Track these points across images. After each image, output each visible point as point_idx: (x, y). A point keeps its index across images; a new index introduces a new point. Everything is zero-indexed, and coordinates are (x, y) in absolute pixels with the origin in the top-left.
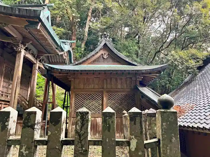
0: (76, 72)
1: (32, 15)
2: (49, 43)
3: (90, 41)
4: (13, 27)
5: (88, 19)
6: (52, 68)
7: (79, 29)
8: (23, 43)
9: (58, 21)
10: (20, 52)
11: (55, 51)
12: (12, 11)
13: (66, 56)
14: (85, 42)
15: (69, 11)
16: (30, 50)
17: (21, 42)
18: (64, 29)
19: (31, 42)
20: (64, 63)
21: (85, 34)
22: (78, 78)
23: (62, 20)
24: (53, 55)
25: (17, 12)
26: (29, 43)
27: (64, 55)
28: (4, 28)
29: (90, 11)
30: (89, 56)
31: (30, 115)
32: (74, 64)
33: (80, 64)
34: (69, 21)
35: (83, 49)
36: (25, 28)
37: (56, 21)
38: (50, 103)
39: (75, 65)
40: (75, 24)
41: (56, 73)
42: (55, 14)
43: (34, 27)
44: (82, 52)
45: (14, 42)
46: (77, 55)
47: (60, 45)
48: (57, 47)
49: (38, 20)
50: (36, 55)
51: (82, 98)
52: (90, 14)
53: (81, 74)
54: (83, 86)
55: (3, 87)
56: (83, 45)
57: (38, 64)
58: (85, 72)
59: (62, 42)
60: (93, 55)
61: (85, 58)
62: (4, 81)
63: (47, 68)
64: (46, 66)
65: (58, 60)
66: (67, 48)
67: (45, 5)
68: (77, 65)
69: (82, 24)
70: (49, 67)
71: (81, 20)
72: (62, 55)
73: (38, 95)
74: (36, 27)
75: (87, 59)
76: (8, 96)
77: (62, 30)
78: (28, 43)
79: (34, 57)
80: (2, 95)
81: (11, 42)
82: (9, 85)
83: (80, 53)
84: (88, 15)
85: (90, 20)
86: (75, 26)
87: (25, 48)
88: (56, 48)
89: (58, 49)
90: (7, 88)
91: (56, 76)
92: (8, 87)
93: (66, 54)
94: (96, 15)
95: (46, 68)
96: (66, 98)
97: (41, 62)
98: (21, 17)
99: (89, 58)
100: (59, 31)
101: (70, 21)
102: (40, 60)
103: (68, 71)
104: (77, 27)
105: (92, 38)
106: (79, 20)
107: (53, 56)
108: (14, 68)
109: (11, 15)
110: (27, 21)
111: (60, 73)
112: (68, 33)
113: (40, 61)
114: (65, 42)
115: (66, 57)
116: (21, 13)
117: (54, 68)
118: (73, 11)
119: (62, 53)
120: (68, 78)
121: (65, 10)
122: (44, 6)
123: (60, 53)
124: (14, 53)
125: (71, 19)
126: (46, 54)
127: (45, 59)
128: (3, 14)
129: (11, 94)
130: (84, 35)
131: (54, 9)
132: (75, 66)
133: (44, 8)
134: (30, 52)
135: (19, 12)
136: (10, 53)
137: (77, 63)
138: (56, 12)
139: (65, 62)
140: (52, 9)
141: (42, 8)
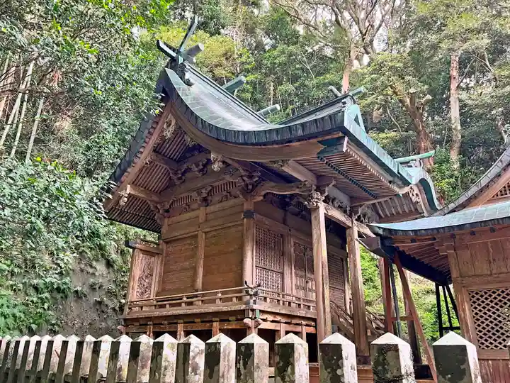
0: (456, 232)
1: (328, 127)
2: (372, 175)
3: (472, 140)
4: (297, 161)
5: (453, 86)
6: (390, 230)
7: (433, 119)
8: (319, 189)
9: (376, 117)
10: (317, 208)
11: (389, 188)
12: (291, 134)
13: (417, 195)
14: (457, 145)
15: (400, 87)
16: (334, 200)
17: (314, 187)
18: (395, 131)
19: (333, 183)
20: (415, 213)
21: (453, 126)
22: (467, 247)
23: (385, 111)
24: (386, 199)
25: (300, 132)
26: (331, 186)
27: (411, 195)
28: (283, 168)
29: (455, 64)
30: (484, 180)
31: (385, 353)
32: (446, 212)
33: (463, 206)
34: (404, 108)
35: (456, 166)
36: (318, 158)
37: (371, 119)
38: (403, 319)
39: (448, 213)
40: (421, 111)
41: (403, 242)
42: (369, 105)
43: (336, 149)
44: (456, 172)
45: (303, 192)
46: (444, 185)
47: (399, 173)
48: (391, 179)
49: (341, 134)
50: (348, 209)
51: (491, 301)
52: (454, 73)
53: (473, 233)
54: (485, 266)
55: (297, 287)
56: (454, 156)
57: (356, 228)
58: (483, 228)
59: (401, 163)
60: (499, 176)
61: (474, 190)
62: (297, 275)
63: (381, 232)
64: (377, 229)
65: (399, 209)
66: (415, 174)
67: (346, 96)
68: (455, 211)
69: (439, 103)
70: (384, 229)
71: (434, 96)
72: (406, 195)
73: (368, 299)
74: (340, 150)
75: (481, 190)
76: (309, 307)
77: (392, 134)
78: (328, 185)
79: (345, 212)
80: (299, 305)
81: (297, 191)
82: (307, 282)
83: (451, 177)
84: (450, 77)
85: (458, 87)
86: (422, 114)
87: (324, 198)
88: (390, 182)
89: (394, 183)
90: (305, 289)
91: (406, 249)
92: (306, 286)
93: (416, 191)
94: (472, 67)
95: (376, 234)
96: (443, 304)
97: (362, 222)
98: (309, 139)
99: (487, 186)
100: (384, 141)
101: (407, 107)
102: (359, 217)
103: (435, 231)
104: (426, 115)
105: (475, 129)
106: (429, 97)
107: (385, 201)
108: (311, 244)
109: (290, 142)
110: (319, 142)
111: (413, 241)
112: (408, 137)
113: (358, 219)
114: (409, 162)
115: (418, 198)
116: (307, 132)
117: (396, 231)
118: (408, 83)
119: (406, 189)
120: (438, 250)
121: (389, 88)
122: (344, 98)
123: (401, 192)
124: (304, 213)
125: (408, 101)
126: (368, 200)
127: (370, 213)
128: (277, 144)
129: (317, 302)
130: (450, 129)
131: (363, 96)
132: (450, 215)
133: (344, 103)
134: (335, 203)
135: (303, 131)
136: (297, 215)
137: (452, 206)
138: (369, 100)
139: (416, 209)
140: (359, 97)
141: (341, 104)
